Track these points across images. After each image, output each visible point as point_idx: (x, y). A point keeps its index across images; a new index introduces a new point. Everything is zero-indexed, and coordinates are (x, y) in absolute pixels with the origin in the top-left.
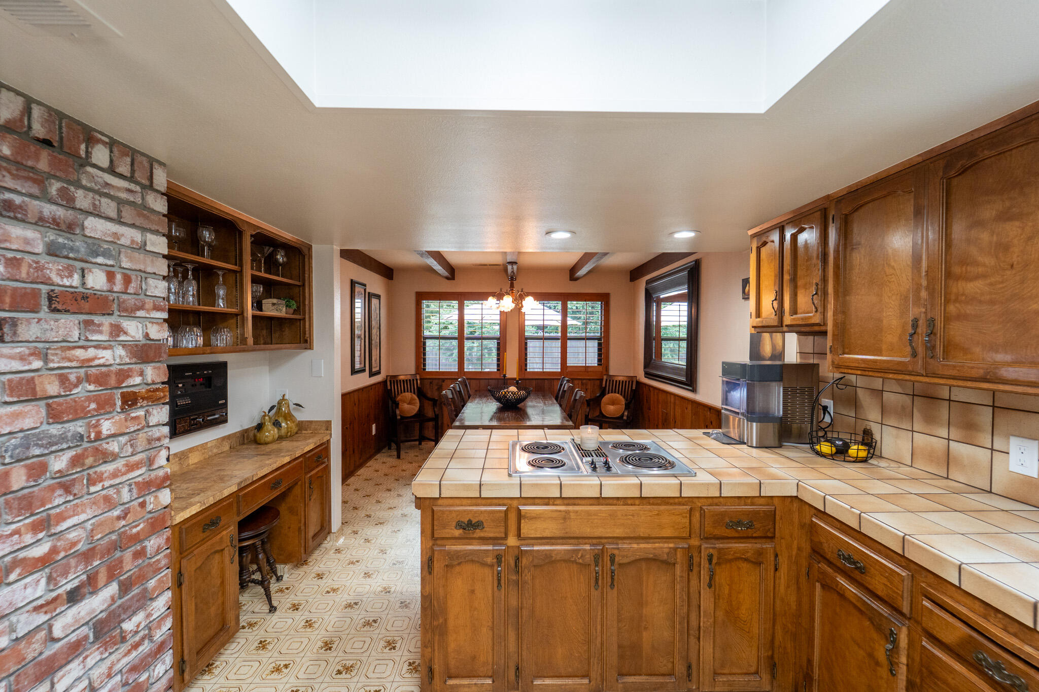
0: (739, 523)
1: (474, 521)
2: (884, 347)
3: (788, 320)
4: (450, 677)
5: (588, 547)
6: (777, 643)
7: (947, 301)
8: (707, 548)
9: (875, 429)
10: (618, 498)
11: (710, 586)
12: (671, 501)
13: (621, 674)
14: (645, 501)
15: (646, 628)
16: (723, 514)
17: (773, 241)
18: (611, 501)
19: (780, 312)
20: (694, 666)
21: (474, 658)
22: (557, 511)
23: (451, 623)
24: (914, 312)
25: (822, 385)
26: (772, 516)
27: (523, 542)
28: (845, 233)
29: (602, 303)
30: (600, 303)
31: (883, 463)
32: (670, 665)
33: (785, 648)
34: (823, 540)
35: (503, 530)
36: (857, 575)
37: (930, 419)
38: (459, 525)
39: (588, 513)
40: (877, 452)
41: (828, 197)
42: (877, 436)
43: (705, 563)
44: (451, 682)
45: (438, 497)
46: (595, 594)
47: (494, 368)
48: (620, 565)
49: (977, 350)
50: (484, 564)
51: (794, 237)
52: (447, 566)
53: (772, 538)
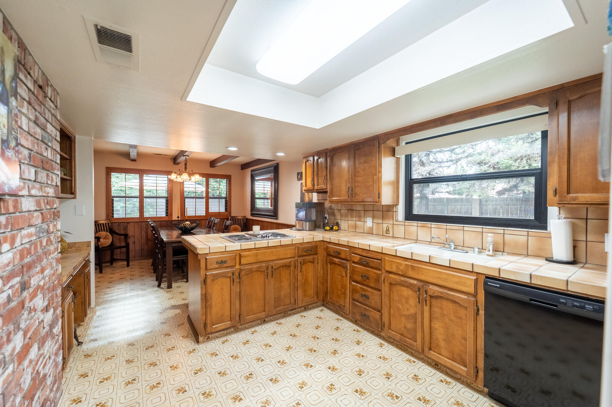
0: (308, 250)
1: (223, 260)
2: (342, 195)
3: (316, 188)
4: (213, 325)
5: (264, 265)
6: (318, 287)
7: (355, 182)
8: (300, 259)
9: (339, 221)
10: (273, 246)
11: (301, 272)
12: (289, 245)
13: (275, 308)
14: (281, 247)
15: (282, 290)
16: (304, 248)
17: (311, 160)
18: (271, 248)
19: (313, 185)
20: (296, 299)
21: (223, 315)
22: (254, 253)
23: (214, 303)
24: (348, 185)
25: (325, 210)
26: (316, 247)
27: (241, 266)
28: (332, 160)
29: (227, 180)
30: (226, 180)
31: (341, 231)
32: (289, 301)
33: (320, 288)
34: (330, 250)
35: (234, 262)
36: (339, 256)
37: (352, 216)
38: (217, 263)
39: (264, 253)
40: (340, 229)
41: (327, 149)
42: (340, 223)
43: (299, 265)
44: (214, 327)
45: (209, 252)
46: (266, 280)
47: (164, 214)
48: (274, 269)
49: (361, 194)
50: (226, 277)
51: (317, 160)
52: (212, 280)
53: (317, 254)
